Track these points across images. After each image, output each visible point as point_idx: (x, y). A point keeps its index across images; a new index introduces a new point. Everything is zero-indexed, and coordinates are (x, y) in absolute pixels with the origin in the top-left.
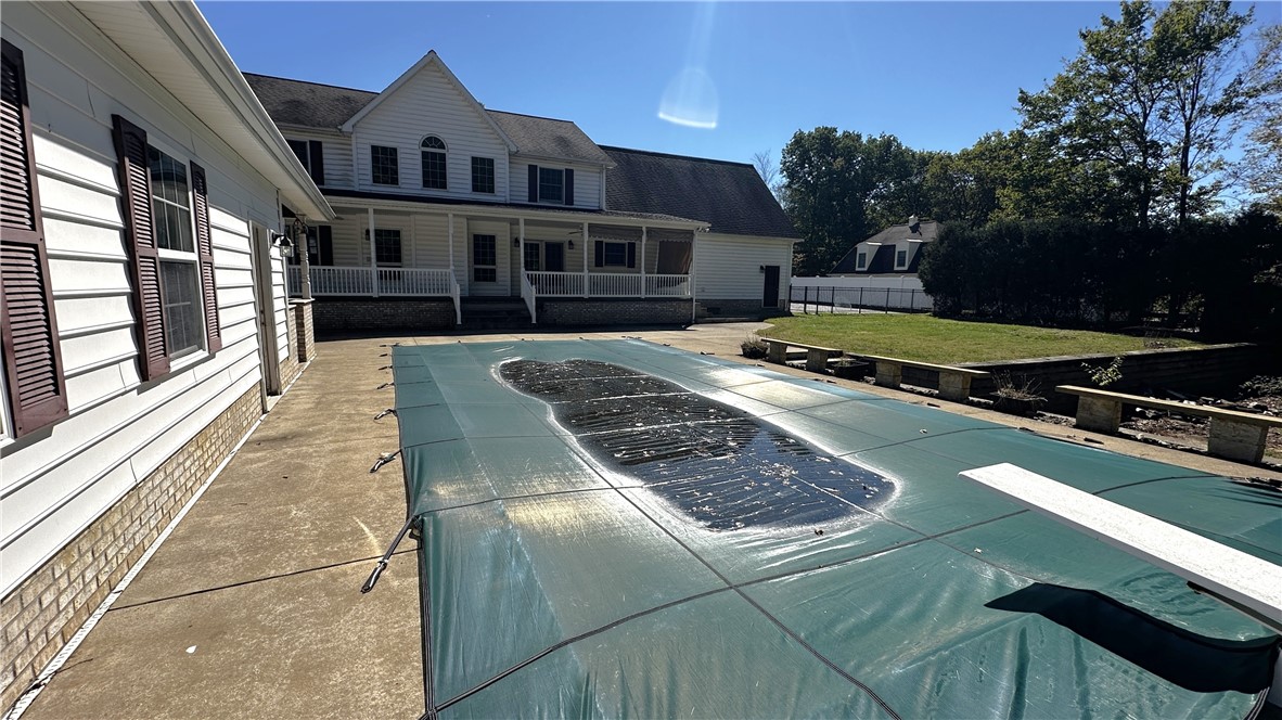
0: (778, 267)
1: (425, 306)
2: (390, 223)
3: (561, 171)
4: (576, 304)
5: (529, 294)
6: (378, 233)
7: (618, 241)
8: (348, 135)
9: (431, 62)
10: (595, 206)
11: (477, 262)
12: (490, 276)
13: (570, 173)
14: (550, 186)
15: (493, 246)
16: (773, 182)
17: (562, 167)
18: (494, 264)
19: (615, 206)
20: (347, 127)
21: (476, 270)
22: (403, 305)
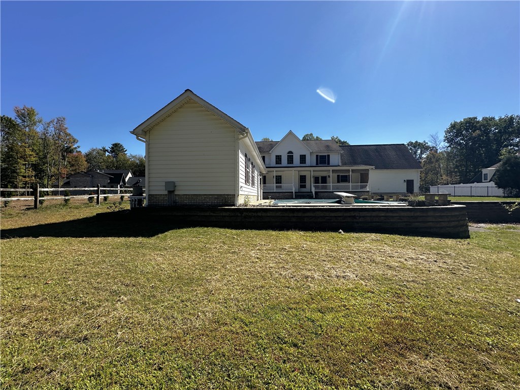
0: (413, 180)
1: (286, 194)
2: (279, 174)
3: (326, 156)
4: (328, 193)
5: (313, 190)
6: (276, 176)
7: (345, 174)
8: (271, 154)
9: (291, 133)
10: (337, 164)
11: (301, 183)
12: (304, 187)
13: (329, 156)
14: (323, 160)
15: (305, 178)
16: (440, 146)
17: (326, 154)
18: (305, 183)
19: (344, 164)
20: (270, 152)
21: (301, 185)
22: (281, 194)
